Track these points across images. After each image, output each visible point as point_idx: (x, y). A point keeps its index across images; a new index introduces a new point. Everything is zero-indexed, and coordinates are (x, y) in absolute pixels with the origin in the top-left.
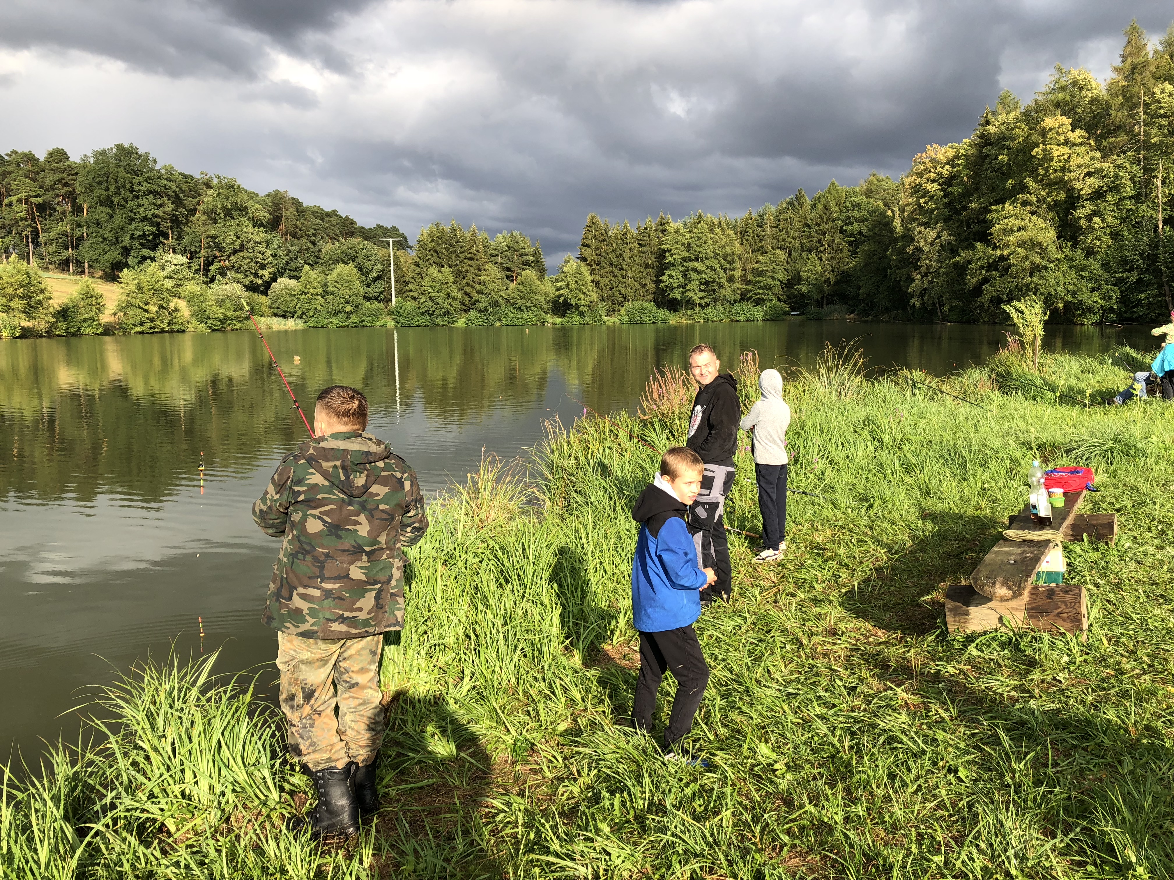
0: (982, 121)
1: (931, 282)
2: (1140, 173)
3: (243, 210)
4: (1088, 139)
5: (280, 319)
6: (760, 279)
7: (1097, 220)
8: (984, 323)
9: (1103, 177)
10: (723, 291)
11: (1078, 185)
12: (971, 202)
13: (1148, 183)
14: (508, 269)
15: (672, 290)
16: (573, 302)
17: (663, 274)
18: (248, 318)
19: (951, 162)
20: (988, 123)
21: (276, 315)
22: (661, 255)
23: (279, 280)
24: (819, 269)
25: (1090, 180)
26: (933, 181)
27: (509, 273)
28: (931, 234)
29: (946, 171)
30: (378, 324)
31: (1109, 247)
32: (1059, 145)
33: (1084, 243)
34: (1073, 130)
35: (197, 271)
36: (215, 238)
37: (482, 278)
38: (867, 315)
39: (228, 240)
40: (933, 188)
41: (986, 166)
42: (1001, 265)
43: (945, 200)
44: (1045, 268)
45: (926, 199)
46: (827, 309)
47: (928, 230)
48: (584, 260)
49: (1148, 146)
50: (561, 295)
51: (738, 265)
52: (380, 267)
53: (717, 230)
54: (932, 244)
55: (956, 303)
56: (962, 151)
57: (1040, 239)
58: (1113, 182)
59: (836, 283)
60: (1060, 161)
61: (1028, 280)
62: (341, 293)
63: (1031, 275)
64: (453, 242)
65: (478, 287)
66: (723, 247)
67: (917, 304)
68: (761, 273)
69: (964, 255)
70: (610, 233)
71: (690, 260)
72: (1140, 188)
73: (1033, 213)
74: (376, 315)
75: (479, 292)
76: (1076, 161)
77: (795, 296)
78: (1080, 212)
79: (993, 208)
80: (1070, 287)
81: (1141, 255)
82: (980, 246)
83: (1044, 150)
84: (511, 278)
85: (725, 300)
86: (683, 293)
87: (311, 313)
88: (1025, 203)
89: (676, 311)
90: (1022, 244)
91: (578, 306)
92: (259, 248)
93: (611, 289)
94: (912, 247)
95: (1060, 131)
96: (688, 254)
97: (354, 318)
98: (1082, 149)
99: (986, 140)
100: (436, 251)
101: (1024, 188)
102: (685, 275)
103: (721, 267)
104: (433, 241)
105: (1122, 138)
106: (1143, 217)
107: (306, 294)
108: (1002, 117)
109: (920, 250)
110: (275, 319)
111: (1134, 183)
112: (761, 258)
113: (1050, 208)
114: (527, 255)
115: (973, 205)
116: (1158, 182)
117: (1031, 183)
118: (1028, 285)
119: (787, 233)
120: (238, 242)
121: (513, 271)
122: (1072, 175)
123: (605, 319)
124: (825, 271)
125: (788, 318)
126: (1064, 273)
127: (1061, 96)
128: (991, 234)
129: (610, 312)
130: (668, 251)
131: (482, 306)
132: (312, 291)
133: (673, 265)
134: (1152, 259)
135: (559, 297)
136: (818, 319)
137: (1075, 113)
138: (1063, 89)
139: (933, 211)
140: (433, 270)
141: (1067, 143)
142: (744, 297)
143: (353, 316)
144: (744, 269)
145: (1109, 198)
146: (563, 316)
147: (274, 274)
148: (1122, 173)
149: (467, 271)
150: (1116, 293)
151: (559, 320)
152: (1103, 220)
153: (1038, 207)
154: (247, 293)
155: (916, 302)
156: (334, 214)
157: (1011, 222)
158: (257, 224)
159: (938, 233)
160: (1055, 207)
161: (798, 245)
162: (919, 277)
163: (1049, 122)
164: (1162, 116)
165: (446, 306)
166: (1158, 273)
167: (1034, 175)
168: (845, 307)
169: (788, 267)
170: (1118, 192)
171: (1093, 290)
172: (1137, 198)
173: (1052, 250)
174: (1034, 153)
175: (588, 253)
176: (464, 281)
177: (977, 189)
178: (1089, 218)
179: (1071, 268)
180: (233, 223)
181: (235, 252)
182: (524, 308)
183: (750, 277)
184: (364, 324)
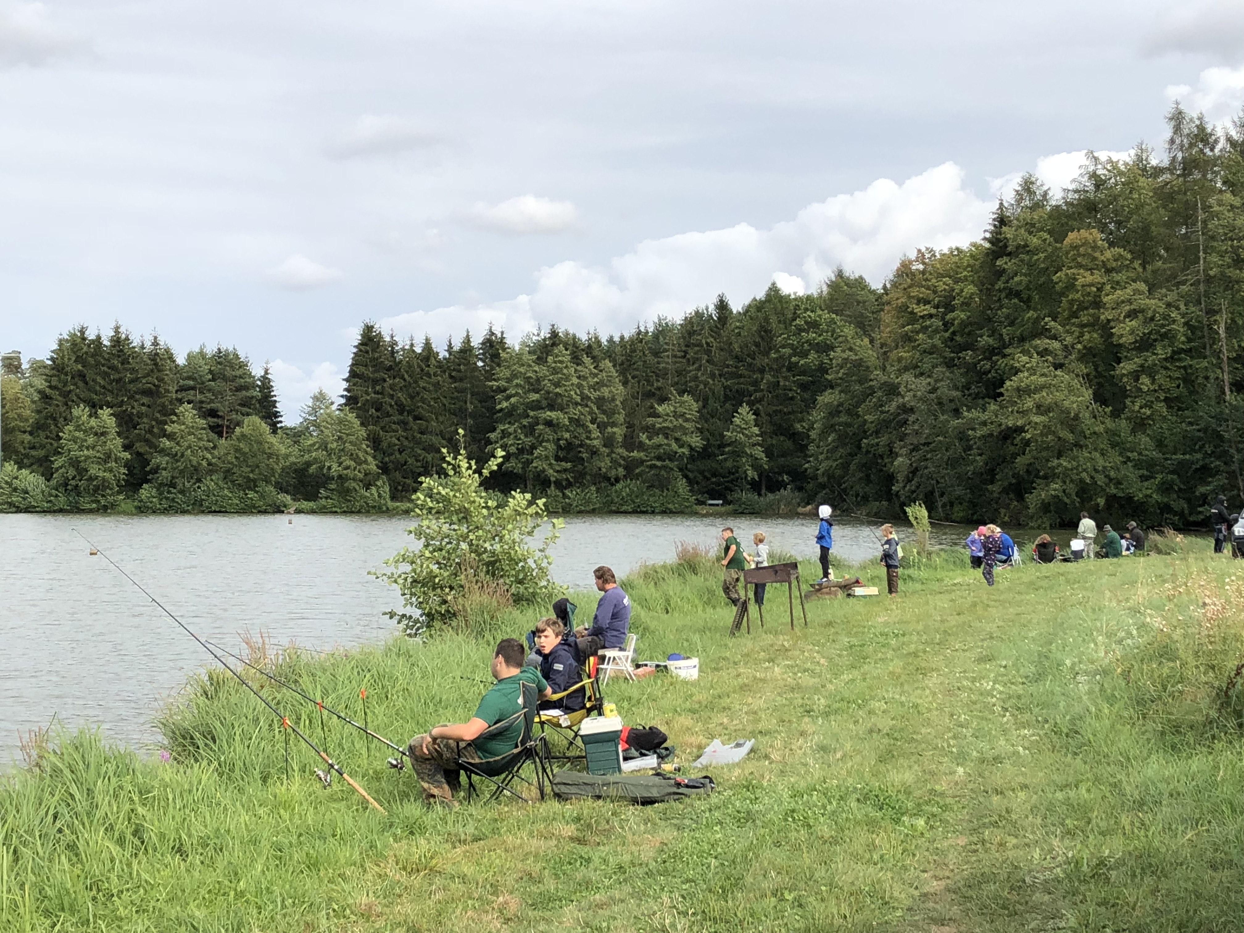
1: (923, 459)
4: (1132, 261)
7: (1145, 379)
9: (1150, 319)
10: (596, 460)
11: (1118, 329)
12: (980, 338)
13: (1210, 330)
14: (213, 413)
15: (508, 457)
16: (334, 473)
22: (489, 396)
24: (755, 429)
25: (1133, 323)
26: (926, 302)
27: (215, 421)
31: (1164, 418)
32: (1087, 270)
33: (1130, 410)
34: (1109, 249)
37: (168, 428)
40: (925, 311)
42: (1017, 440)
43: (944, 333)
45: (916, 327)
46: (767, 495)
47: (919, 379)
48: (353, 400)
49: (1208, 280)
50: (312, 461)
51: (620, 417)
53: (587, 359)
55: (961, 493)
57: (1068, 403)
58: (1162, 327)
59: (783, 453)
64: (115, 362)
65: (162, 443)
66: (597, 387)
67: (903, 494)
68: (660, 433)
70: (400, 356)
71: (541, 407)
72: (1202, 337)
73: (1058, 366)
75: (163, 452)
76: (1111, 295)
77: (715, 474)
82: (992, 406)
83: (1068, 276)
84: (217, 430)
85: (600, 475)
86: (529, 462)
88: (1045, 352)
90: (1042, 410)
91: (342, 481)
93: (401, 452)
94: (894, 404)
96: (536, 397)
98: (1124, 276)
100: (84, 378)
101: (1043, 331)
103: (594, 420)
104: (77, 360)
106: (1206, 377)
109: (906, 408)
111: (1191, 329)
112: (659, 408)
113: (1082, 359)
114: (247, 388)
117: (1052, 324)
121: (221, 417)
122: (1110, 315)
123: (390, 503)
124: (764, 434)
125: (703, 509)
126: (1103, 453)
128: (1003, 393)
130: (501, 390)
131: (166, 476)
133: (510, 415)
134: (1218, 437)
136: (754, 512)
140: (81, 412)
141: (1098, 267)
142: (631, 472)
145: (1159, 348)
146: (315, 496)
148: (1174, 315)
149: (140, 415)
151: (307, 504)
152: (1153, 380)
153: (1064, 358)
157: (1028, 379)
160: (1087, 357)
161: (718, 389)
162: (905, 450)
164: (1222, 239)
165: (103, 474)
168: (796, 494)
169: (702, 424)
170: (1171, 342)
172: (1196, 351)
173: (1087, 418)
174: (1055, 278)
176: (136, 432)
179: (1113, 446)
182: (244, 482)
183: (641, 438)
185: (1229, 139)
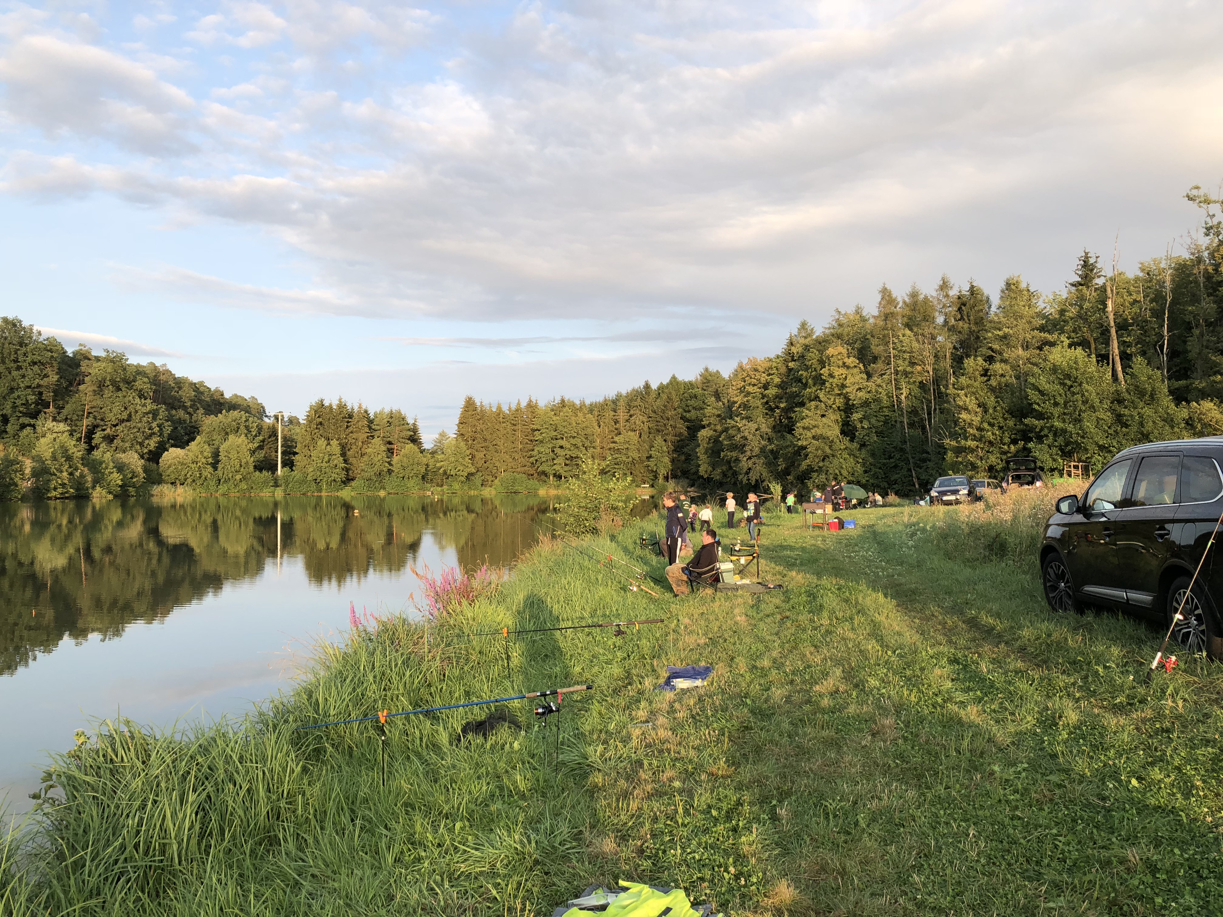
1: (754, 463)
2: (893, 391)
3: (131, 383)
4: (858, 364)
5: (170, 486)
6: (616, 456)
7: (866, 422)
9: (869, 392)
11: (852, 397)
14: (390, 443)
15: (541, 463)
17: (533, 450)
18: (142, 485)
19: (766, 371)
20: (791, 344)
21: (166, 482)
22: (531, 433)
23: (170, 450)
24: (665, 448)
25: (860, 394)
26: (754, 385)
27: (390, 446)
28: (753, 426)
29: (764, 378)
31: (875, 442)
32: (839, 367)
33: (858, 438)
34: (849, 357)
37: (367, 451)
39: (115, 410)
40: (754, 390)
42: (803, 452)
43: (763, 400)
44: (833, 456)
45: (749, 398)
46: (671, 482)
47: (751, 423)
48: (462, 436)
50: (442, 467)
51: (597, 443)
53: (580, 414)
54: (754, 434)
56: (774, 364)
57: (829, 434)
58: (875, 396)
59: (679, 461)
60: (840, 379)
61: (821, 464)
62: (232, 462)
64: (340, 417)
65: (364, 459)
66: (585, 428)
68: (617, 451)
70: (485, 413)
71: (557, 439)
72: (893, 401)
73: (823, 416)
74: (264, 483)
75: (364, 463)
76: (850, 379)
77: (645, 471)
78: (856, 416)
82: (788, 437)
83: (829, 370)
84: (391, 451)
86: (551, 467)
87: (201, 481)
88: (817, 409)
89: (544, 482)
90: (815, 438)
91: (457, 477)
92: (146, 419)
93: (486, 462)
94: (739, 436)
95: (840, 357)
98: (855, 371)
99: (790, 357)
100: (323, 426)
102: (552, 451)
104: (320, 416)
106: (896, 421)
107: (197, 463)
108: (802, 341)
109: (745, 438)
110: (166, 486)
111: (889, 397)
113: (835, 412)
114: (407, 430)
115: (783, 405)
116: (903, 398)
117: (821, 394)
119: (637, 418)
120: (126, 413)
121: (393, 445)
122: (848, 390)
123: (481, 488)
124: (670, 451)
126: (845, 460)
127: (840, 330)
128: (795, 429)
129: (485, 482)
131: (367, 475)
132: (203, 460)
133: (542, 442)
134: (902, 451)
138: (841, 325)
139: (754, 408)
140: (322, 443)
141: (844, 366)
143: (242, 484)
144: (602, 448)
145: (873, 407)
146: (443, 485)
147: (162, 444)
148: (880, 390)
151: (439, 489)
153: (826, 411)
156: (202, 385)
157: (808, 421)
158: (143, 395)
160: (838, 411)
161: (646, 428)
162: (745, 459)
163: (832, 350)
164: (904, 352)
165: (333, 475)
166: (907, 461)
167: (823, 387)
168: (687, 481)
169: (639, 446)
170: (879, 403)
173: (837, 442)
174: (823, 371)
175: (465, 430)
176: (350, 453)
177: (786, 393)
178: (861, 420)
179: (850, 456)
180: (121, 394)
181: (123, 421)
182: (406, 478)
185: (904, 302)
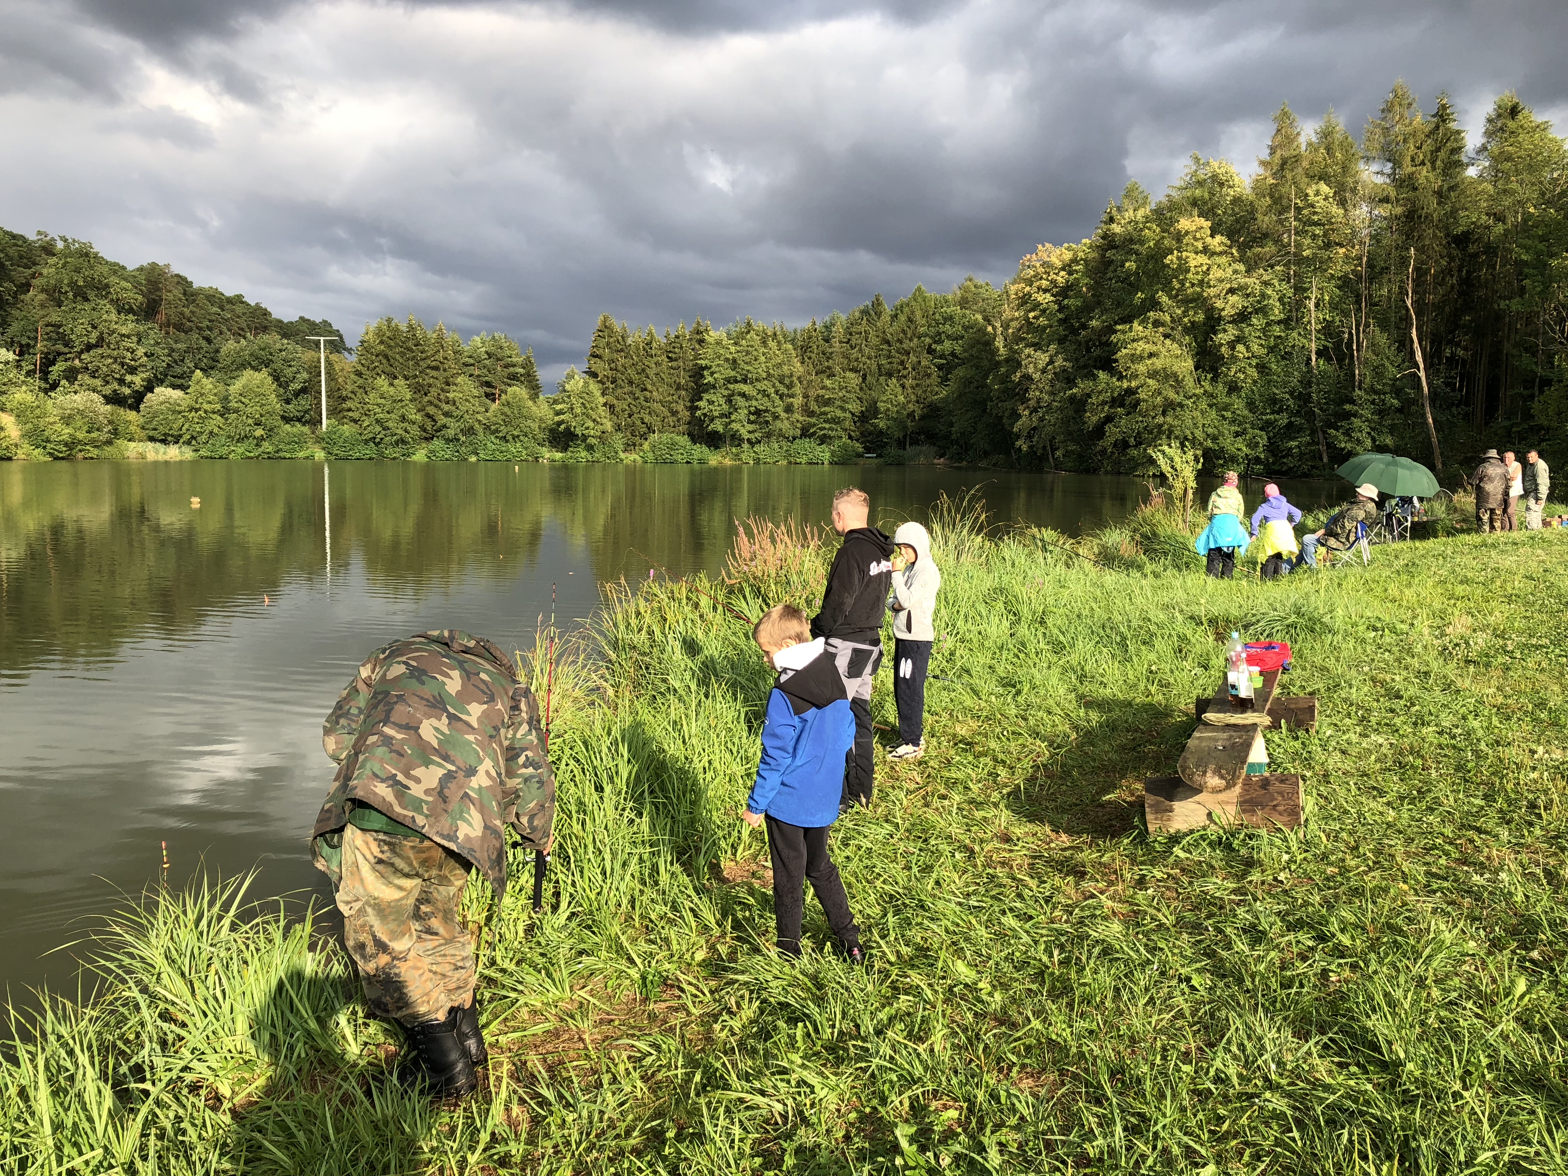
0: (1105, 217)
1: (1041, 419)
2: (1290, 293)
3: (102, 289)
4: (1230, 247)
5: (158, 444)
6: (827, 409)
7: (1240, 347)
8: (1107, 473)
9: (1248, 295)
10: (778, 423)
11: (1219, 304)
12: (1091, 319)
13: (1299, 304)
14: (488, 384)
15: (712, 420)
16: (578, 432)
17: (701, 399)
18: (109, 442)
19: (1067, 267)
20: (1112, 220)
21: (152, 439)
22: (698, 373)
23: (157, 390)
24: (901, 398)
25: (1233, 299)
26: (1045, 291)
27: (488, 390)
28: (1043, 358)
29: (1061, 278)
30: (301, 454)
31: (1255, 382)
32: (1196, 253)
33: (1226, 375)
34: (1212, 236)
35: (29, 374)
36: (60, 326)
37: (451, 395)
38: (961, 460)
39: (79, 330)
40: (1045, 299)
41: (1110, 275)
42: (1128, 400)
43: (1060, 316)
44: (1181, 405)
45: (1036, 313)
46: (910, 450)
47: (1039, 353)
48: (593, 375)
49: (1300, 260)
50: (562, 422)
51: (798, 389)
52: (305, 375)
53: (772, 344)
54: (1044, 371)
55: (1072, 447)
56: (1081, 255)
57: (1175, 368)
58: (1259, 302)
59: (923, 417)
60: (1197, 273)
61: (1160, 420)
62: (249, 410)
63: (1164, 413)
64: (410, 344)
65: (446, 407)
66: (779, 365)
67: (1025, 448)
68: (828, 402)
69: (1082, 386)
70: (629, 341)
71: (736, 382)
72: (1290, 311)
73: (1166, 336)
74: (300, 442)
75: (446, 414)
76: (1216, 274)
77: (870, 434)
78: (1222, 338)
79: (1119, 327)
80: (1210, 430)
81: (1291, 393)
82: (1102, 375)
83: (1179, 258)
84: (491, 397)
85: (781, 435)
86: (727, 425)
87: (204, 438)
88: (1157, 324)
89: (717, 447)
90: (1153, 374)
91: (585, 438)
92: (127, 343)
93: (630, 416)
94: (1018, 374)
95: (1198, 235)
96: (733, 373)
97: (267, 447)
98: (1223, 260)
99: (1109, 243)
100: (386, 357)
101: (1155, 305)
102: (729, 400)
103: (777, 392)
104: (382, 342)
105: (1269, 249)
106: (1293, 346)
107: (197, 410)
108: (1129, 214)
109: (1028, 378)
110: (150, 445)
111: (1283, 304)
112: (828, 383)
113: (1187, 331)
114: (514, 366)
115: (1094, 323)
116: (1311, 305)
117: (1164, 299)
118: (1161, 426)
119: (860, 350)
120: (95, 335)
121: (495, 387)
122: (1212, 291)
123: (622, 455)
124: (909, 402)
125: (861, 461)
126: (1203, 412)
127: (1198, 192)
128: (1116, 361)
129: (629, 447)
130: (707, 368)
131: (451, 433)
132: (206, 406)
133: (714, 387)
134: (1303, 399)
135: (559, 424)
136: (900, 464)
137: (1215, 214)
138: (1200, 184)
139: (1044, 328)
140: (382, 382)
141: (1206, 250)
142: (805, 433)
143: (265, 444)
144: (806, 396)
145: (1254, 321)
146: (565, 449)
147: (149, 381)
148: (1269, 292)
149: (430, 386)
150: (1263, 440)
151: (559, 455)
152: (1248, 348)
153: (1172, 329)
154: (109, 407)
155: (1023, 445)
156: (238, 299)
157: (1141, 347)
158: (122, 308)
159: (1051, 357)
160: (1191, 329)
161: (874, 367)
162: (1027, 413)
163: (1184, 224)
164: (1316, 224)
165: (400, 431)
166: (1310, 416)
167: (1167, 287)
168: (934, 449)
169: (861, 395)
170: (1266, 314)
171: (1237, 434)
172: (1285, 323)
173: (1189, 382)
174: (1167, 261)
175: (600, 367)
176: (426, 399)
177: (1099, 303)
178: (1232, 345)
179: (1210, 406)
180: (87, 306)
181: (89, 347)
182: (509, 438)
183: (814, 406)
184: (282, 454)
